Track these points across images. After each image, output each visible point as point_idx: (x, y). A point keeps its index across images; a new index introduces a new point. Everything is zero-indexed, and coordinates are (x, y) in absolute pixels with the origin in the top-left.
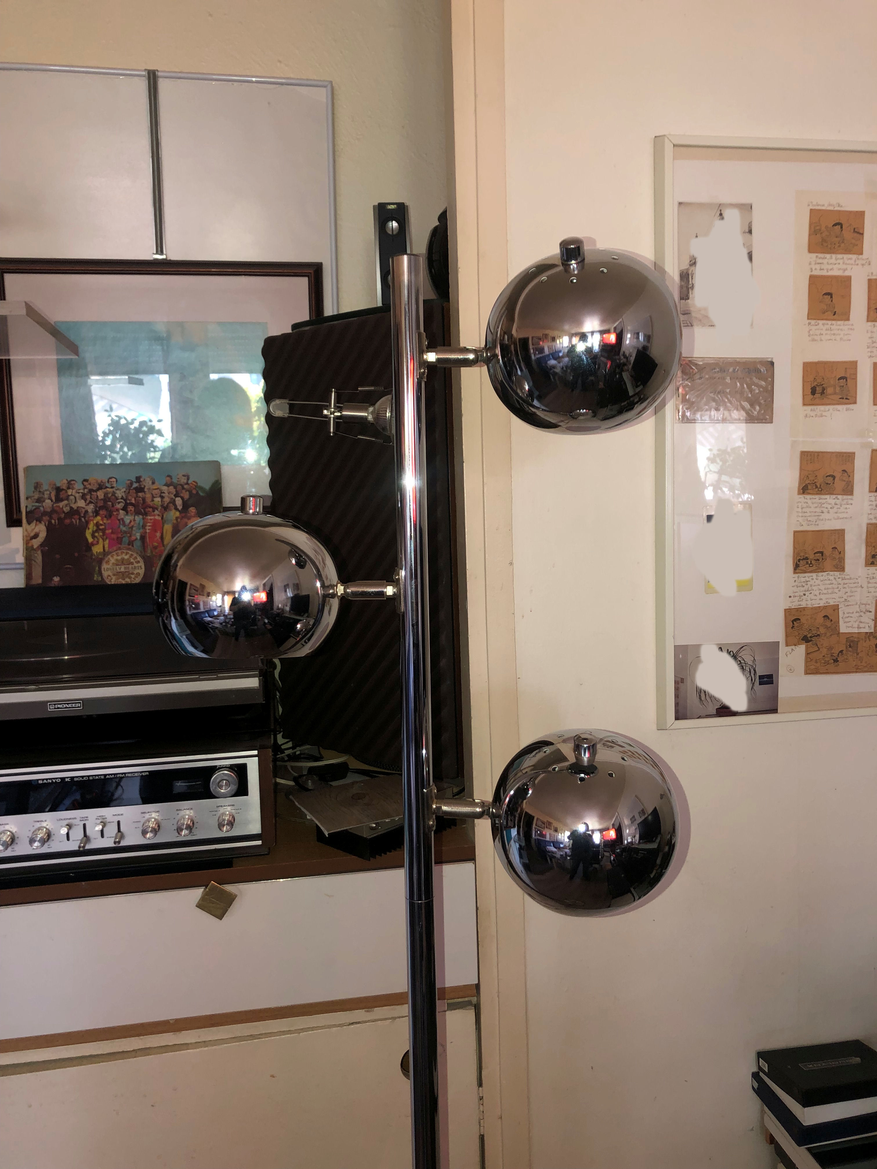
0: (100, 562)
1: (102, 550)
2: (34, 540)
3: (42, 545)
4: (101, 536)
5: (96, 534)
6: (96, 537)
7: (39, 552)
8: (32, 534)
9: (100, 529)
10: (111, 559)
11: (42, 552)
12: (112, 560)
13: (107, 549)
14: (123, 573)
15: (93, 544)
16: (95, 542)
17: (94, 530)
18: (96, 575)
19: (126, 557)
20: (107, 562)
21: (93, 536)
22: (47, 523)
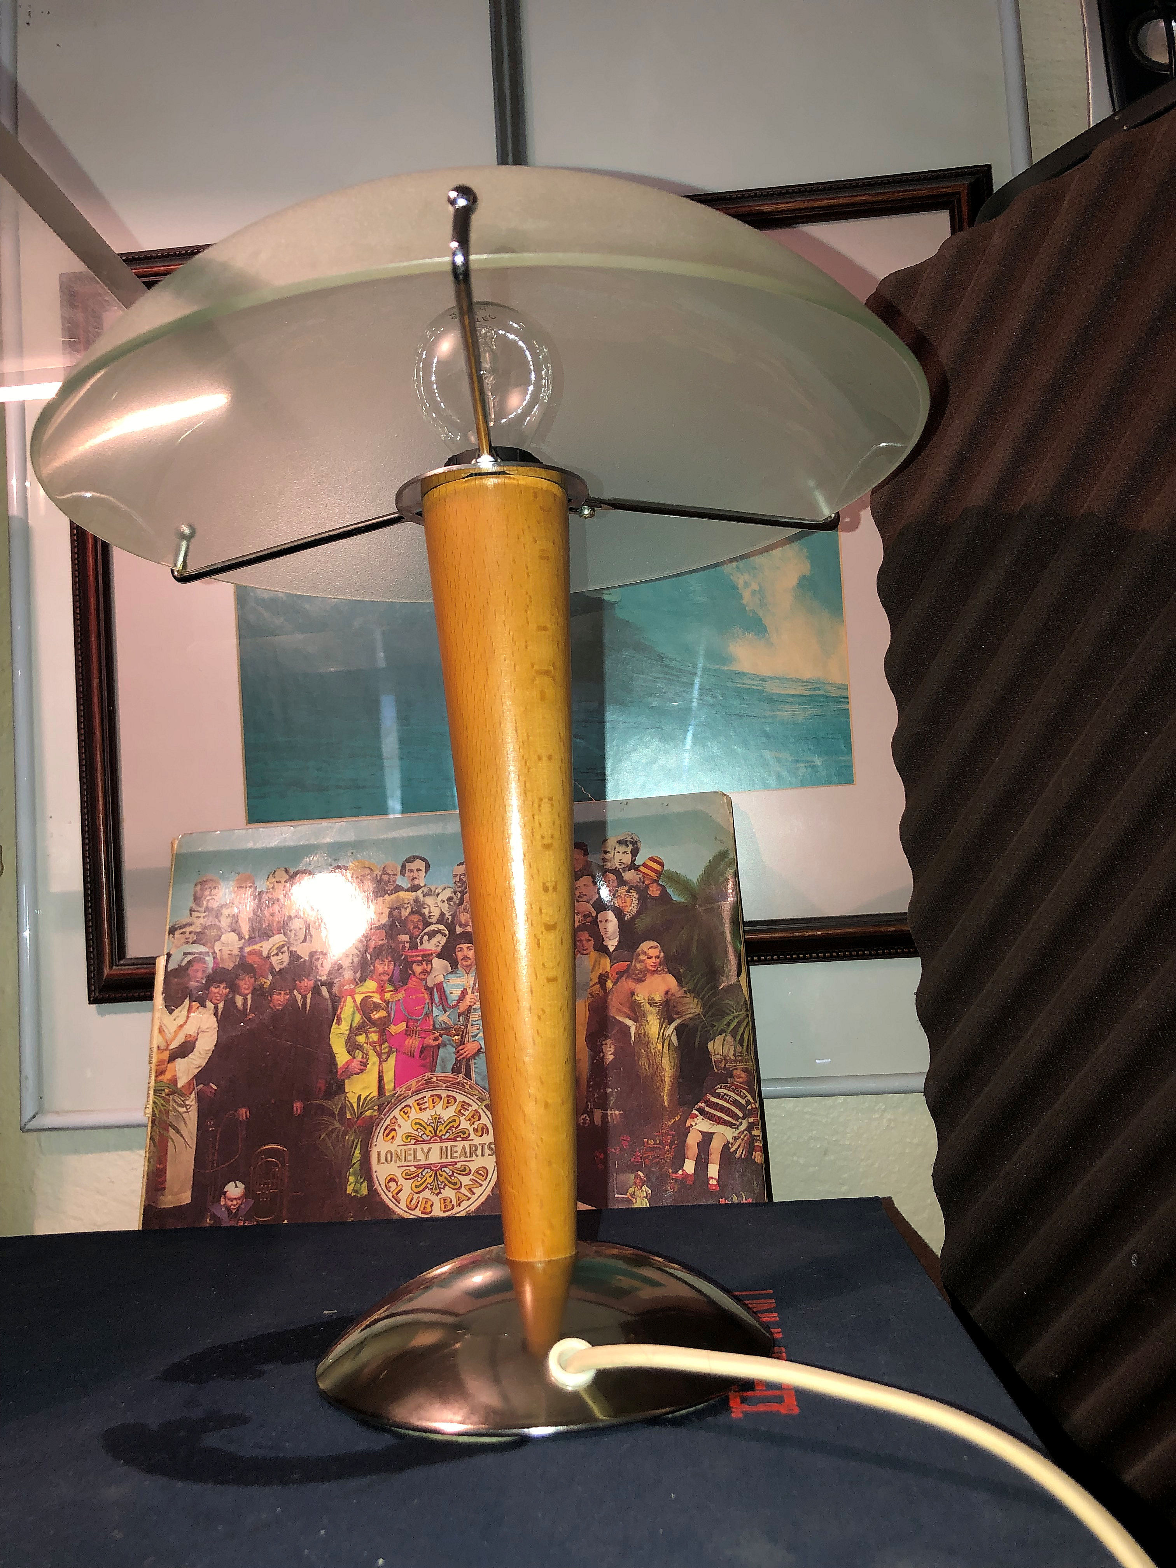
0: (367, 1131)
1: (375, 1093)
2: (179, 1061)
3: (202, 1077)
4: (373, 1044)
5: (361, 1039)
6: (360, 1047)
7: (192, 1101)
8: (175, 1045)
9: (374, 1023)
10: (401, 1121)
11: (200, 1098)
12: (405, 1127)
13: (389, 1086)
14: (436, 1170)
15: (348, 1073)
16: (355, 1064)
17: (355, 1024)
18: (352, 1179)
19: (448, 1114)
20: (390, 1132)
21: (352, 1046)
22: (221, 1005)
